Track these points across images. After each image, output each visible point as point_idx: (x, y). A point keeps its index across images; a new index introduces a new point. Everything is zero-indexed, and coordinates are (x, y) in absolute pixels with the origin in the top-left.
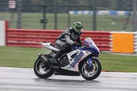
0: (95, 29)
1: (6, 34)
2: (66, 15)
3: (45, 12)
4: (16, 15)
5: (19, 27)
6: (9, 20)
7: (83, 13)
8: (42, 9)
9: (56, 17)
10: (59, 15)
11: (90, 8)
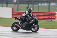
0: (49, 11)
1: (13, 13)
2: (37, 5)
3: (28, 4)
4: (16, 5)
5: (18, 10)
6: (13, 7)
7: (44, 5)
8: (27, 3)
9: (33, 6)
10: (34, 5)
11: (47, 2)
